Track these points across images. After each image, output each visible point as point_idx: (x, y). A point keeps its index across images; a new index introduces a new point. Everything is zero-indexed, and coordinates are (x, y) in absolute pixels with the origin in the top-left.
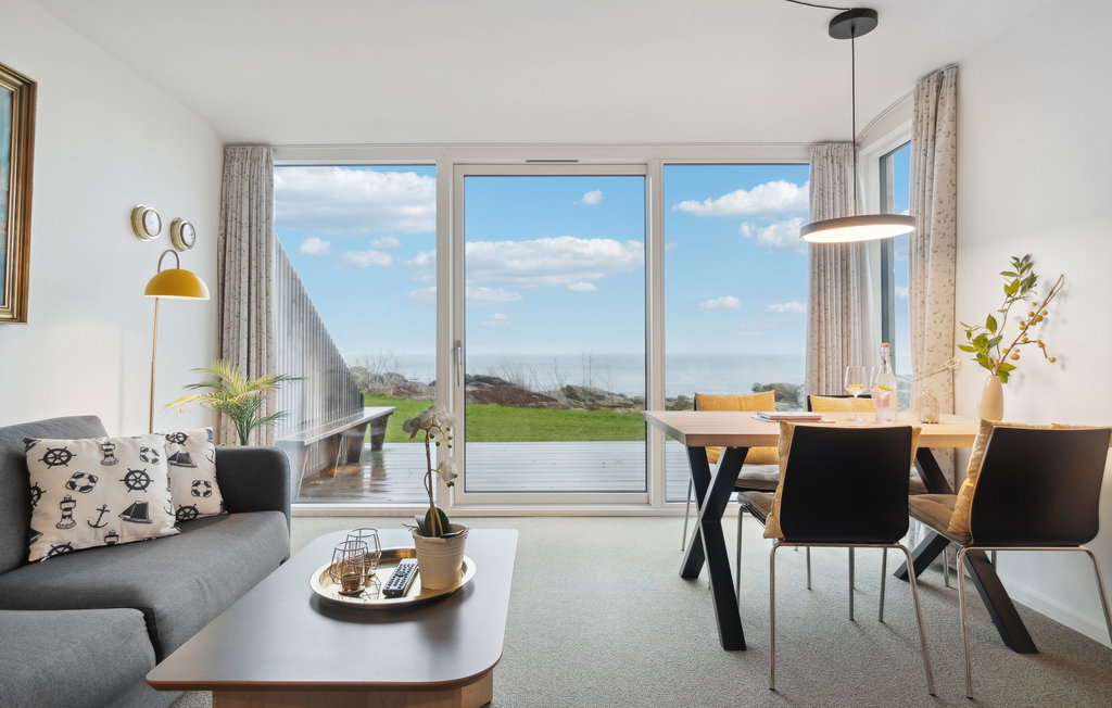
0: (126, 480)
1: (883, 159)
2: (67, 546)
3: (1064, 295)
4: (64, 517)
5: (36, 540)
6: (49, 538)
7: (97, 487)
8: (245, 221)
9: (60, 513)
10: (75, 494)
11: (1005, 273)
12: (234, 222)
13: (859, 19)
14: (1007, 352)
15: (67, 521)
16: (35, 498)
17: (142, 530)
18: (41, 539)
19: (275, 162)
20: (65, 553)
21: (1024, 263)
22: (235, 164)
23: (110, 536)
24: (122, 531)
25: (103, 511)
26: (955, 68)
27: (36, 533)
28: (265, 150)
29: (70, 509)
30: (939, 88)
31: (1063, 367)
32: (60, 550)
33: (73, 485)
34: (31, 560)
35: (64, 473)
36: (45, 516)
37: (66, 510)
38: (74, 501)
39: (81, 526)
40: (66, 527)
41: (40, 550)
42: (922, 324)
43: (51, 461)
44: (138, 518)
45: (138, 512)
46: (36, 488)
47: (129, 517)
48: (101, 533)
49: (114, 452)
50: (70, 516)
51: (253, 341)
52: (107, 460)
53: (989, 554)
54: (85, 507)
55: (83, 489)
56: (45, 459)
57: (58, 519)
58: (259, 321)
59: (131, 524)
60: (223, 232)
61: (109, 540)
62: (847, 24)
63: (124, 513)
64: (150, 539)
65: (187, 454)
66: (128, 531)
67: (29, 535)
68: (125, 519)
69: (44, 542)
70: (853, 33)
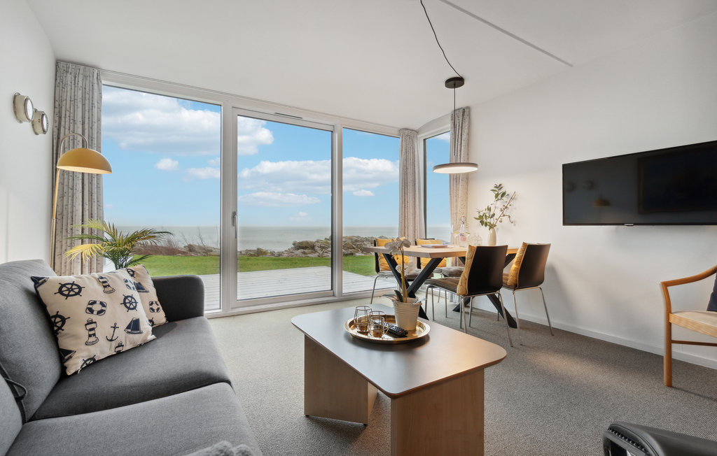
0: (125, 303)
1: (425, 140)
2: (93, 359)
3: (516, 199)
4: (90, 336)
5: (71, 357)
6: (82, 354)
7: (108, 309)
8: (79, 119)
9: (87, 333)
10: (94, 317)
11: (492, 190)
12: (67, 119)
13: (457, 82)
14: (497, 220)
15: (92, 339)
16: (59, 325)
17: (137, 339)
18: (75, 356)
19: (104, 82)
20: (92, 364)
21: (500, 187)
22: (69, 76)
23: (119, 346)
24: (126, 342)
25: (115, 328)
26: (468, 108)
27: (70, 352)
28: (96, 72)
29: (93, 329)
30: (463, 115)
31: (515, 225)
32: (88, 362)
33: (91, 311)
34: (69, 374)
35: (80, 302)
36: (75, 337)
37: (91, 330)
38: (95, 323)
39: (102, 341)
40: (93, 343)
41: (75, 365)
42: (456, 209)
43: (66, 293)
44: (135, 330)
45: (134, 326)
46: (57, 316)
47: (130, 330)
48: (114, 344)
49: (109, 283)
50: (94, 335)
51: (86, 207)
52: (106, 289)
53: (497, 295)
54: (103, 326)
55: (100, 312)
56: (60, 292)
57: (86, 338)
58: (91, 194)
59: (131, 335)
60: (57, 124)
61: (117, 349)
62: (452, 82)
63: (128, 328)
64: (141, 345)
65: (139, 283)
66: (129, 341)
67: (63, 355)
68: (128, 332)
69: (78, 357)
70: (455, 86)
